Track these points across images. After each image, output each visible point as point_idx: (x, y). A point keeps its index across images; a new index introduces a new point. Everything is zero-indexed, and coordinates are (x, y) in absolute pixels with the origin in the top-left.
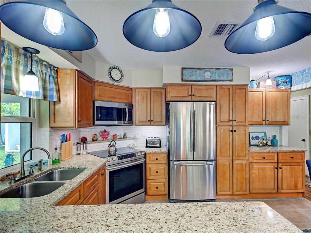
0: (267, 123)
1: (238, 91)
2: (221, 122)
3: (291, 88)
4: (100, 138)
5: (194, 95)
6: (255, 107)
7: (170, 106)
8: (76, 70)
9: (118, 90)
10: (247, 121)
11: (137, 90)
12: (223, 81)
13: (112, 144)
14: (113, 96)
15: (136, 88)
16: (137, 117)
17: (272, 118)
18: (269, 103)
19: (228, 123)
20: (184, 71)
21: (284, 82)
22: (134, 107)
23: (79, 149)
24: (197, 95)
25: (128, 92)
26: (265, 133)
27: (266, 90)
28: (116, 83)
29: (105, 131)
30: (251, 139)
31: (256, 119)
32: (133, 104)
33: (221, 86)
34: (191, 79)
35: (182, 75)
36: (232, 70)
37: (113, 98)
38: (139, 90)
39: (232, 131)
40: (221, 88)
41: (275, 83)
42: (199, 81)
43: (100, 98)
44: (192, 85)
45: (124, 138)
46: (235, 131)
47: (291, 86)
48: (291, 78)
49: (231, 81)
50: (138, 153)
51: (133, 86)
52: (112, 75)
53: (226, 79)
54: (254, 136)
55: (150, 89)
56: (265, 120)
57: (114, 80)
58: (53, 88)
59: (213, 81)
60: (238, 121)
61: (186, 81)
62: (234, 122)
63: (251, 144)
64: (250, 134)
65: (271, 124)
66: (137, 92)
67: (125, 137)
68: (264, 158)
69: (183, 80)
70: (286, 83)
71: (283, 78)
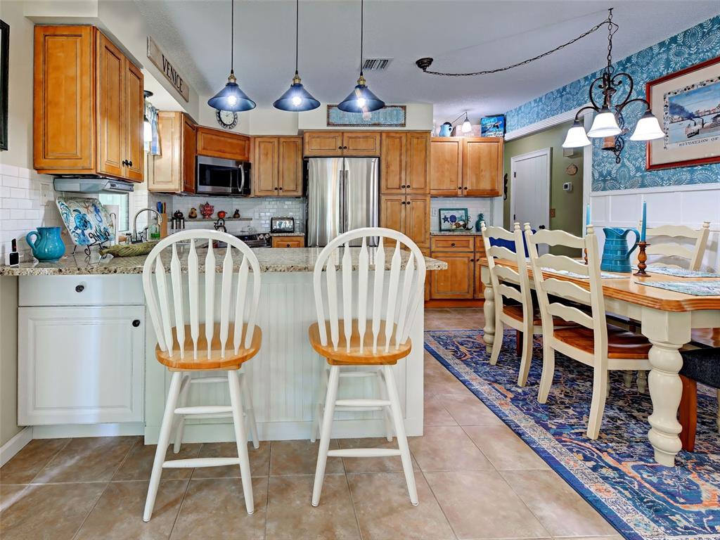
0: (465, 192)
1: (415, 141)
2: (388, 188)
3: (504, 137)
4: (199, 216)
5: (345, 148)
6: (446, 166)
7: (309, 164)
8: (182, 113)
9: (230, 140)
10: (428, 188)
11: (258, 140)
12: (391, 125)
13: (219, 224)
14: (222, 149)
15: (255, 137)
16: (257, 182)
17: (472, 184)
18: (469, 161)
19: (398, 191)
20: (331, 111)
21: (494, 126)
22: (252, 166)
23: (175, 227)
24: (351, 148)
25: (243, 143)
26: (466, 210)
27: (463, 139)
28: (227, 130)
29: (207, 204)
30: (442, 221)
31: (447, 186)
32: (251, 161)
33: (388, 133)
34: (341, 122)
35: (328, 117)
36: (404, 108)
37: (220, 151)
38: (260, 139)
39: (404, 203)
40: (388, 136)
41: (480, 127)
42: (353, 125)
43: (204, 152)
44: (343, 133)
45: (234, 217)
46: (409, 203)
47: (505, 132)
48: (505, 120)
49: (404, 125)
50: (259, 235)
51: (251, 133)
52: (221, 116)
53: (395, 123)
54: (448, 216)
55: (279, 137)
56: (460, 188)
57: (224, 124)
58: (156, 138)
59: (375, 125)
60: (414, 187)
61: (334, 125)
62: (408, 189)
63: (443, 228)
64: (441, 212)
65: (471, 195)
66: (257, 143)
67: (236, 215)
68: (453, 245)
69: (329, 124)
70: (498, 128)
71: (492, 120)
